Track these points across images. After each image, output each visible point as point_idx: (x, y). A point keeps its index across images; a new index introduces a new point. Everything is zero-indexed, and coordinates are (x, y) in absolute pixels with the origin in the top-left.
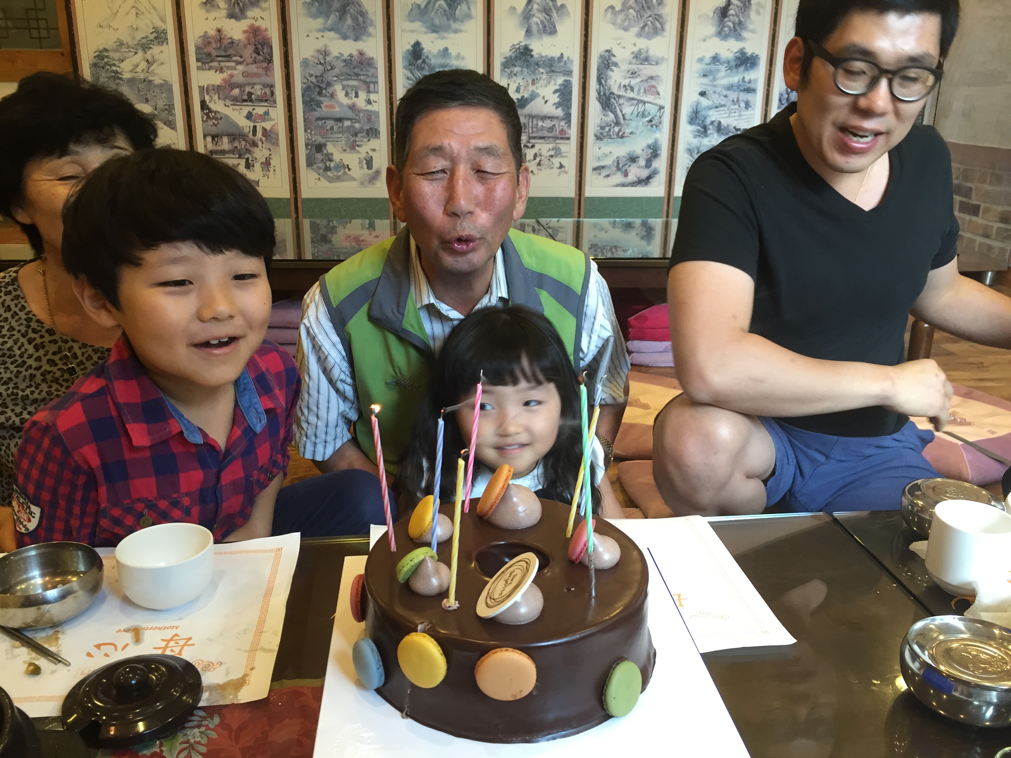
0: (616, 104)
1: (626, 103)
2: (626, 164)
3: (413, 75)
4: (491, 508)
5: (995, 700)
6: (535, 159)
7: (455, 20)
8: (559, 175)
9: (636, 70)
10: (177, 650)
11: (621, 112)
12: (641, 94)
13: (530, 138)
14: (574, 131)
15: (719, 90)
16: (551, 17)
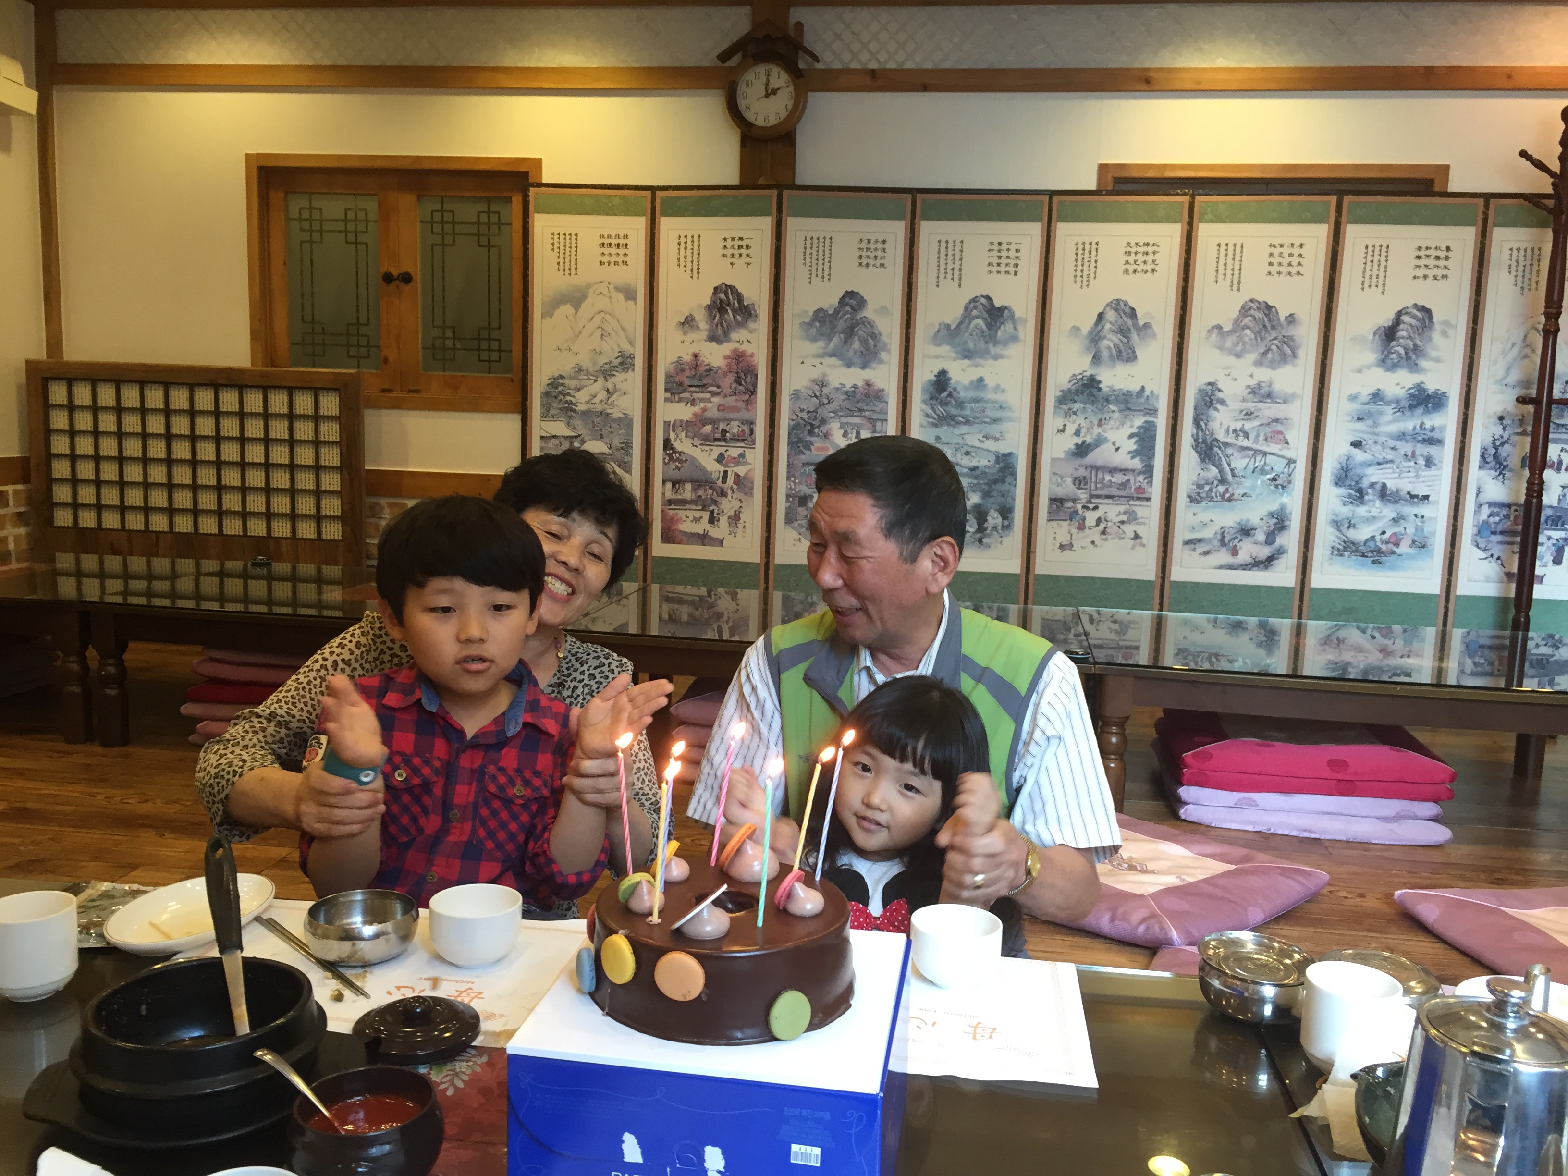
0: (1221, 455)
1: (1236, 454)
2: (1236, 538)
3: (935, 412)
4: (726, 860)
7: (996, 343)
8: (1133, 548)
9: (1253, 410)
10: (467, 1000)
11: (1229, 465)
12: (1260, 443)
13: (1092, 496)
14: (1156, 490)
15: (1382, 439)
16: (1128, 339)
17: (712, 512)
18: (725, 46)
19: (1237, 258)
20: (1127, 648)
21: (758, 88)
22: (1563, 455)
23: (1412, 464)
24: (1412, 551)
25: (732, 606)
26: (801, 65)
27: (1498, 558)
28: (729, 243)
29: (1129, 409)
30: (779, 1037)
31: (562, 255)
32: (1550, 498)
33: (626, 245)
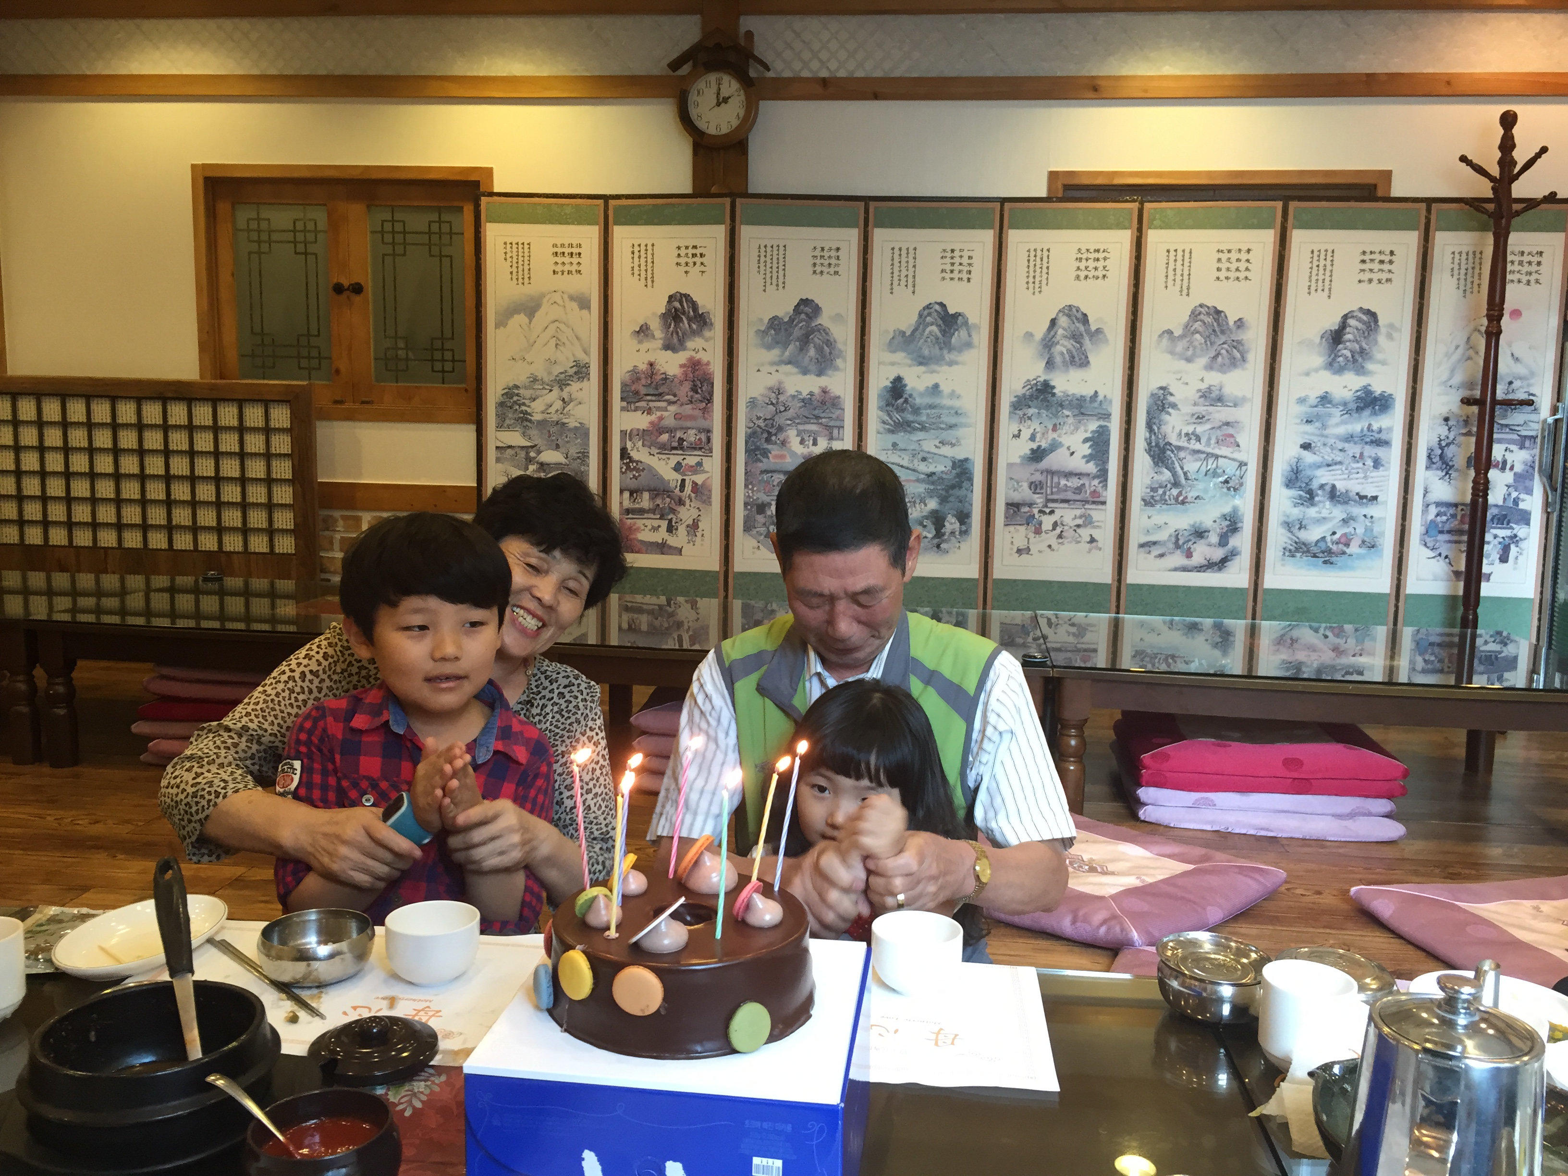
0: (1174, 459)
1: (1189, 457)
2: (1190, 540)
3: (891, 418)
4: (684, 871)
6: (1054, 529)
7: (950, 350)
8: (1090, 551)
9: (1204, 413)
10: (425, 1019)
11: (1182, 468)
12: (1212, 446)
13: (1048, 501)
14: (1111, 493)
15: (1331, 441)
16: (1081, 344)
17: (670, 521)
18: (675, 55)
19: (1186, 264)
20: (1085, 650)
21: (709, 97)
22: (1508, 454)
23: (1360, 465)
24: (1363, 551)
25: (692, 615)
26: (752, 74)
27: (1446, 557)
28: (683, 252)
29: (1083, 414)
30: (738, 1048)
31: (515, 265)
32: (1495, 497)
33: (580, 254)
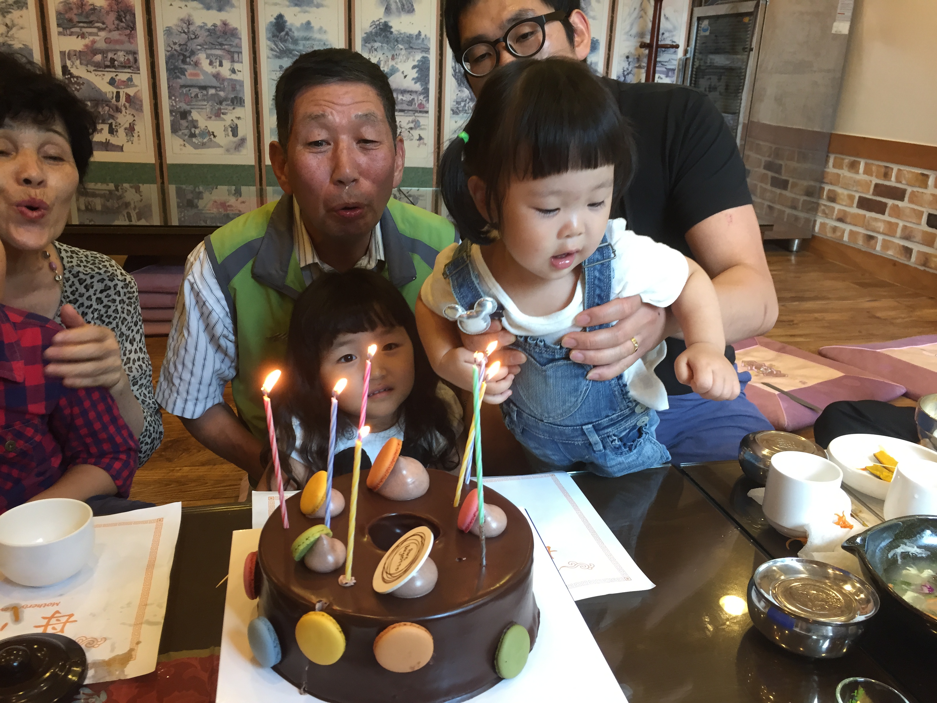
3: (277, 48)
4: (381, 481)
5: (831, 634)
8: (419, 146)
10: (59, 627)
14: (431, 106)
17: (111, 125)
25: (137, 197)
29: (412, 48)
